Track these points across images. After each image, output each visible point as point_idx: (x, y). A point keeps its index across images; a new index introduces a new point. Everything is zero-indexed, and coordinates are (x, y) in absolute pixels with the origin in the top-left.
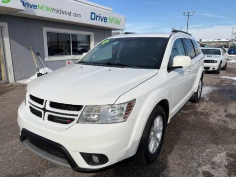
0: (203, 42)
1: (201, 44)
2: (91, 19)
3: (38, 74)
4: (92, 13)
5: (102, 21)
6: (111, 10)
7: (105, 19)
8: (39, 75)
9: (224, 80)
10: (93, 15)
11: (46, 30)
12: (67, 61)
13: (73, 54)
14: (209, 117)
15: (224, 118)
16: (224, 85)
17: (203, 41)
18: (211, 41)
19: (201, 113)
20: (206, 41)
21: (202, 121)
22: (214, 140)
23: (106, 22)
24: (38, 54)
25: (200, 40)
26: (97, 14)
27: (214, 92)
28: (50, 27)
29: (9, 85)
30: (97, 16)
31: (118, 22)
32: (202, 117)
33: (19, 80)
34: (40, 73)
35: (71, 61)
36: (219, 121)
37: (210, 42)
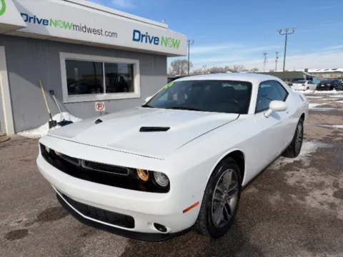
0: (311, 73)
1: (307, 76)
2: (134, 39)
3: (50, 122)
4: (135, 31)
5: (150, 42)
6: (167, 26)
7: (156, 40)
8: (53, 124)
9: (338, 132)
10: (137, 34)
11: (64, 56)
12: (97, 103)
13: (106, 92)
14: (306, 197)
15: (332, 199)
16: (337, 139)
17: (309, 71)
18: (322, 71)
19: (293, 189)
20: (315, 71)
21: (292, 203)
22: (310, 243)
23: (157, 44)
24: (52, 92)
25: (306, 70)
26: (143, 32)
27: (319, 152)
28: (71, 52)
29: (4, 140)
30: (143, 36)
31: (176, 44)
32: (293, 196)
33: (22, 131)
34: (52, 121)
35: (103, 103)
36: (322, 204)
37: (321, 73)
